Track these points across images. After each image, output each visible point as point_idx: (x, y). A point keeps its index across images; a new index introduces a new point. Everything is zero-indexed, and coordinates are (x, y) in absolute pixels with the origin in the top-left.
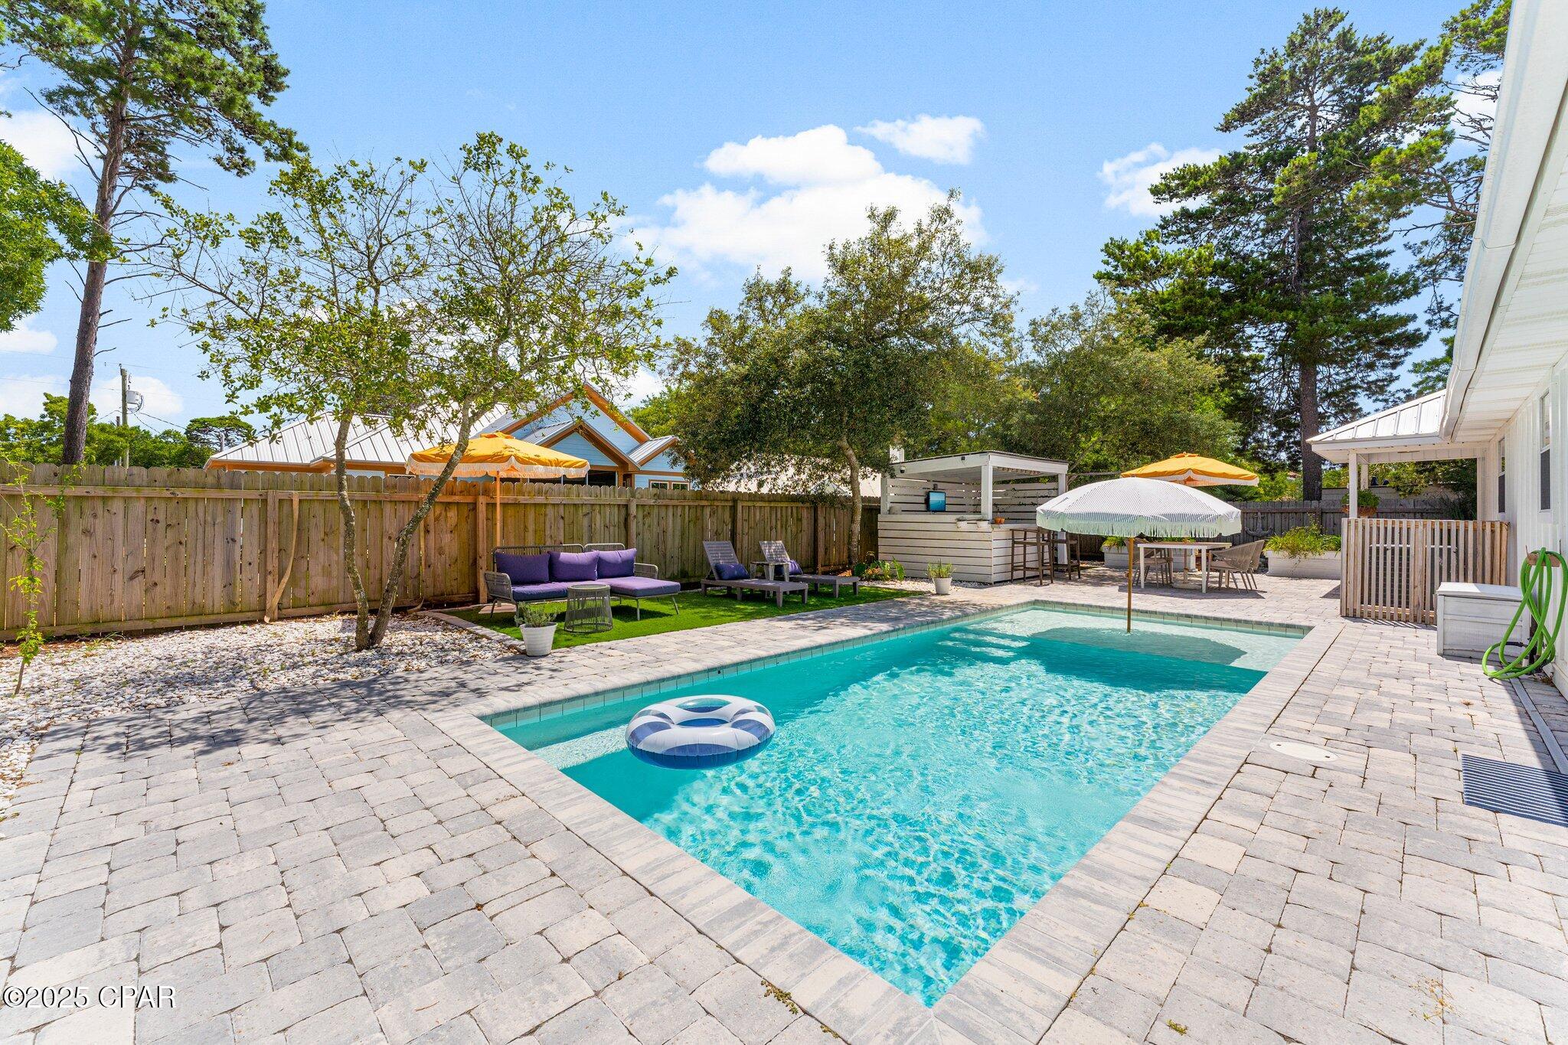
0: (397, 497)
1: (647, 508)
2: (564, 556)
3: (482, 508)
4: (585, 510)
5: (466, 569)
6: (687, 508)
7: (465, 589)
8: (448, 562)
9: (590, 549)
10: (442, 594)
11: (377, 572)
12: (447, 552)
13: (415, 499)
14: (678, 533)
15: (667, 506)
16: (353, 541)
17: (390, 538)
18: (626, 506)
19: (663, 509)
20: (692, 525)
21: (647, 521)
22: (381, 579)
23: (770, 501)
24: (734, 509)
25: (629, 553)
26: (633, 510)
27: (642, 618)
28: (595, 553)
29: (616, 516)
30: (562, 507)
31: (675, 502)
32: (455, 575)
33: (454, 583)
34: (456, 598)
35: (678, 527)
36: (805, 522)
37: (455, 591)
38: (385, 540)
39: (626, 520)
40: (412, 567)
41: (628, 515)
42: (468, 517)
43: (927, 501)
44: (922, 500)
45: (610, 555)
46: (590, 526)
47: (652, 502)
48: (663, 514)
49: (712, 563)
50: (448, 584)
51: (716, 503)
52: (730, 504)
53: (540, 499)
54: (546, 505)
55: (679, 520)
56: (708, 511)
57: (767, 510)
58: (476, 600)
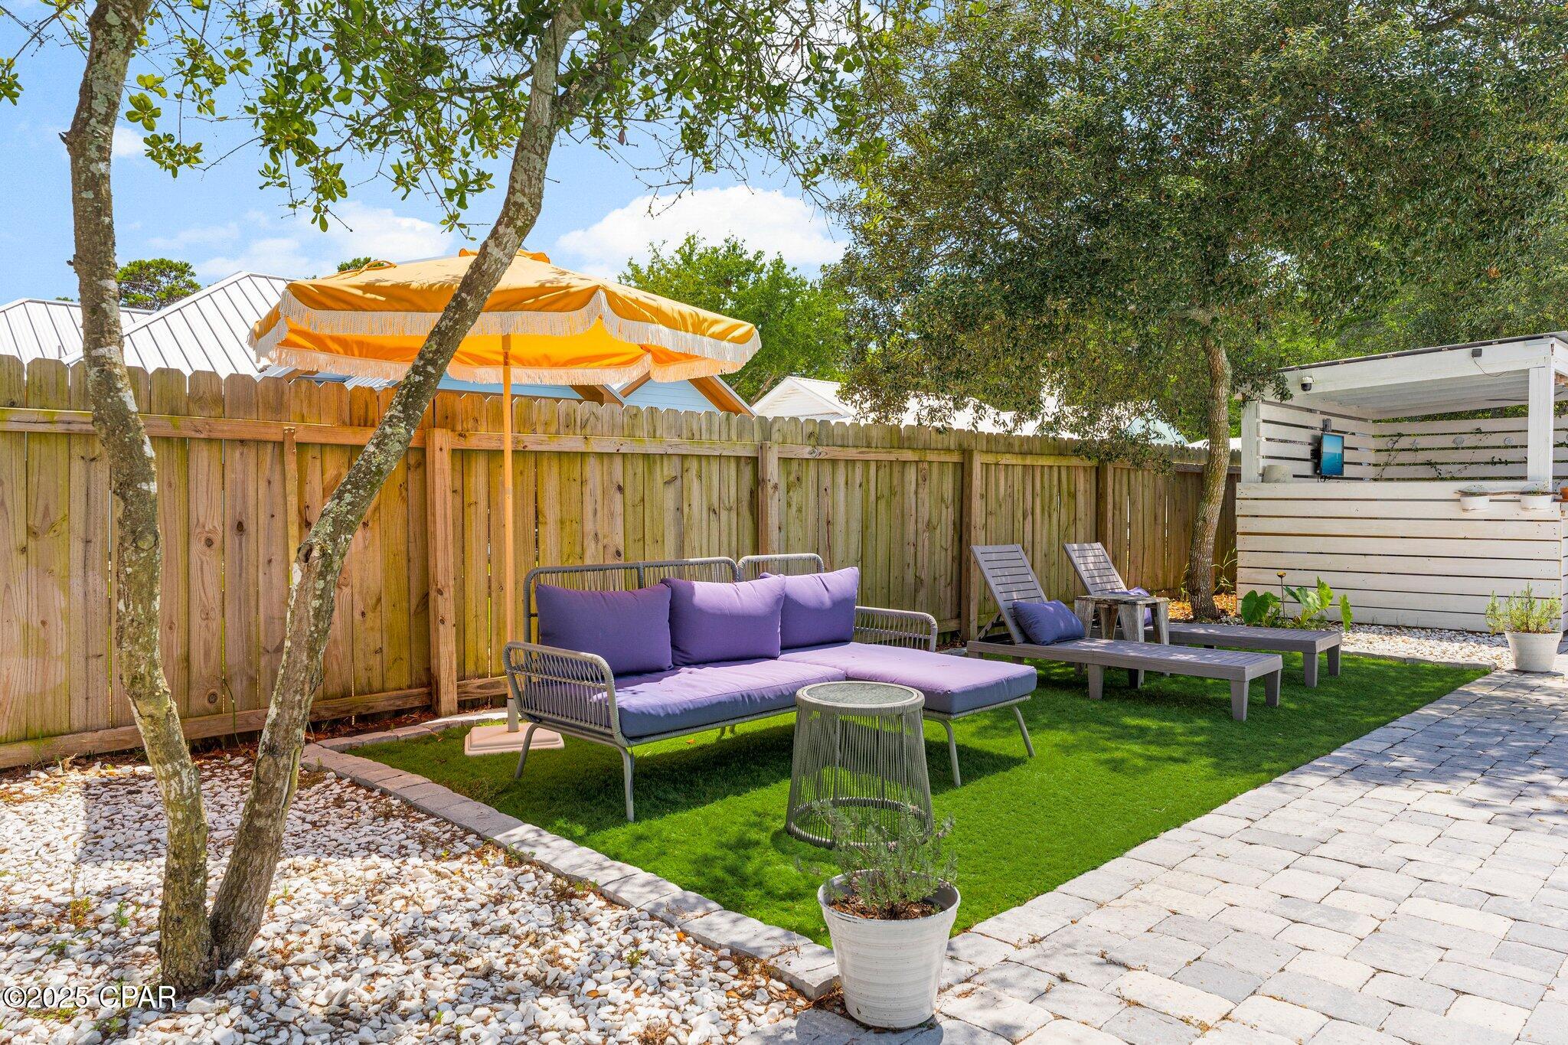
0: (227, 428)
1: (795, 466)
2: (708, 592)
3: (441, 464)
4: (669, 469)
5: (401, 621)
6: (873, 467)
7: (399, 676)
8: (359, 607)
9: (757, 571)
10: (346, 694)
11: (177, 638)
12: (356, 581)
13: (274, 434)
14: (855, 526)
15: (834, 462)
16: (150, 566)
17: (209, 543)
18: (755, 462)
19: (827, 469)
20: (882, 504)
21: (796, 497)
22: (187, 659)
23: (1023, 454)
24: (963, 470)
25: (843, 579)
26: (773, 471)
27: (967, 777)
28: (772, 583)
29: (731, 485)
30: (618, 461)
31: (852, 453)
32: (375, 640)
33: (375, 661)
34: (381, 702)
35: (857, 513)
36: (1081, 499)
37: (377, 684)
38: (197, 547)
39: (754, 494)
40: (270, 620)
41: (758, 482)
42: (404, 486)
43: (1317, 454)
44: (1306, 452)
45: (806, 586)
46: (679, 509)
47: (805, 452)
48: (826, 481)
49: (1001, 599)
50: (360, 665)
51: (932, 456)
52: (956, 458)
53: (571, 443)
54: (583, 455)
55: (857, 493)
56: (911, 474)
57: (1019, 471)
58: (431, 709)
